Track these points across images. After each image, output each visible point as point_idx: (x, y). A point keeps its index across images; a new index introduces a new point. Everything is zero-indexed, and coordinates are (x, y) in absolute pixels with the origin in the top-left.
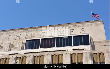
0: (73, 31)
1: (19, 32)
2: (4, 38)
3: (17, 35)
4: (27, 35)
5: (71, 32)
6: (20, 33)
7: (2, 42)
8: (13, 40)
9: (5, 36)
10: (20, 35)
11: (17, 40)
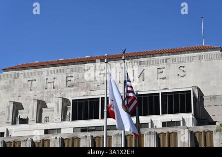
0: (162, 72)
1: (52, 72)
2: (22, 84)
3: (47, 79)
4: (69, 79)
5: (158, 73)
6: (54, 75)
7: (20, 94)
8: (40, 90)
9: (23, 80)
10: (54, 78)
11: (49, 89)
